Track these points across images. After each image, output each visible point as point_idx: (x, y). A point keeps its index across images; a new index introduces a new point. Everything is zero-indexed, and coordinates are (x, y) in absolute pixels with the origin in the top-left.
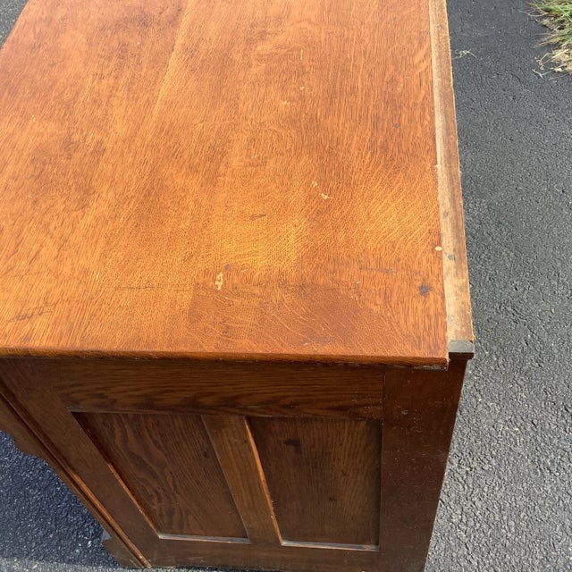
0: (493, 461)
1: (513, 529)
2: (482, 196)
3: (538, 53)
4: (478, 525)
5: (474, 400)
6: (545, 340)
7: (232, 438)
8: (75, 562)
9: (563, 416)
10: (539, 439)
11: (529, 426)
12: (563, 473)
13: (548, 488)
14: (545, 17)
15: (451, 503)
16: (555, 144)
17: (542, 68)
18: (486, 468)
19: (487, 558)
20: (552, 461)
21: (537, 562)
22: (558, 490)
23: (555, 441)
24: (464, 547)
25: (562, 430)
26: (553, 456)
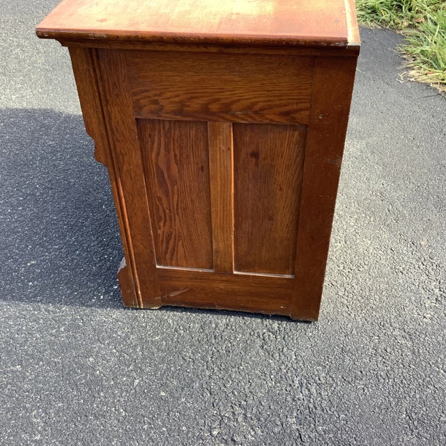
0: (366, 267)
1: (378, 300)
2: (362, 138)
3: (401, 71)
4: (355, 297)
5: (354, 237)
6: (400, 210)
7: (222, 146)
8: (91, 306)
9: (411, 247)
10: (395, 257)
11: (389, 251)
12: (410, 274)
13: (401, 281)
14: (405, 54)
15: (338, 286)
16: (409, 116)
17: (402, 79)
18: (361, 269)
19: (361, 313)
20: (404, 269)
21: (393, 317)
22: (407, 282)
23: (406, 259)
24: (345, 307)
25: (410, 253)
26: (404, 266)
